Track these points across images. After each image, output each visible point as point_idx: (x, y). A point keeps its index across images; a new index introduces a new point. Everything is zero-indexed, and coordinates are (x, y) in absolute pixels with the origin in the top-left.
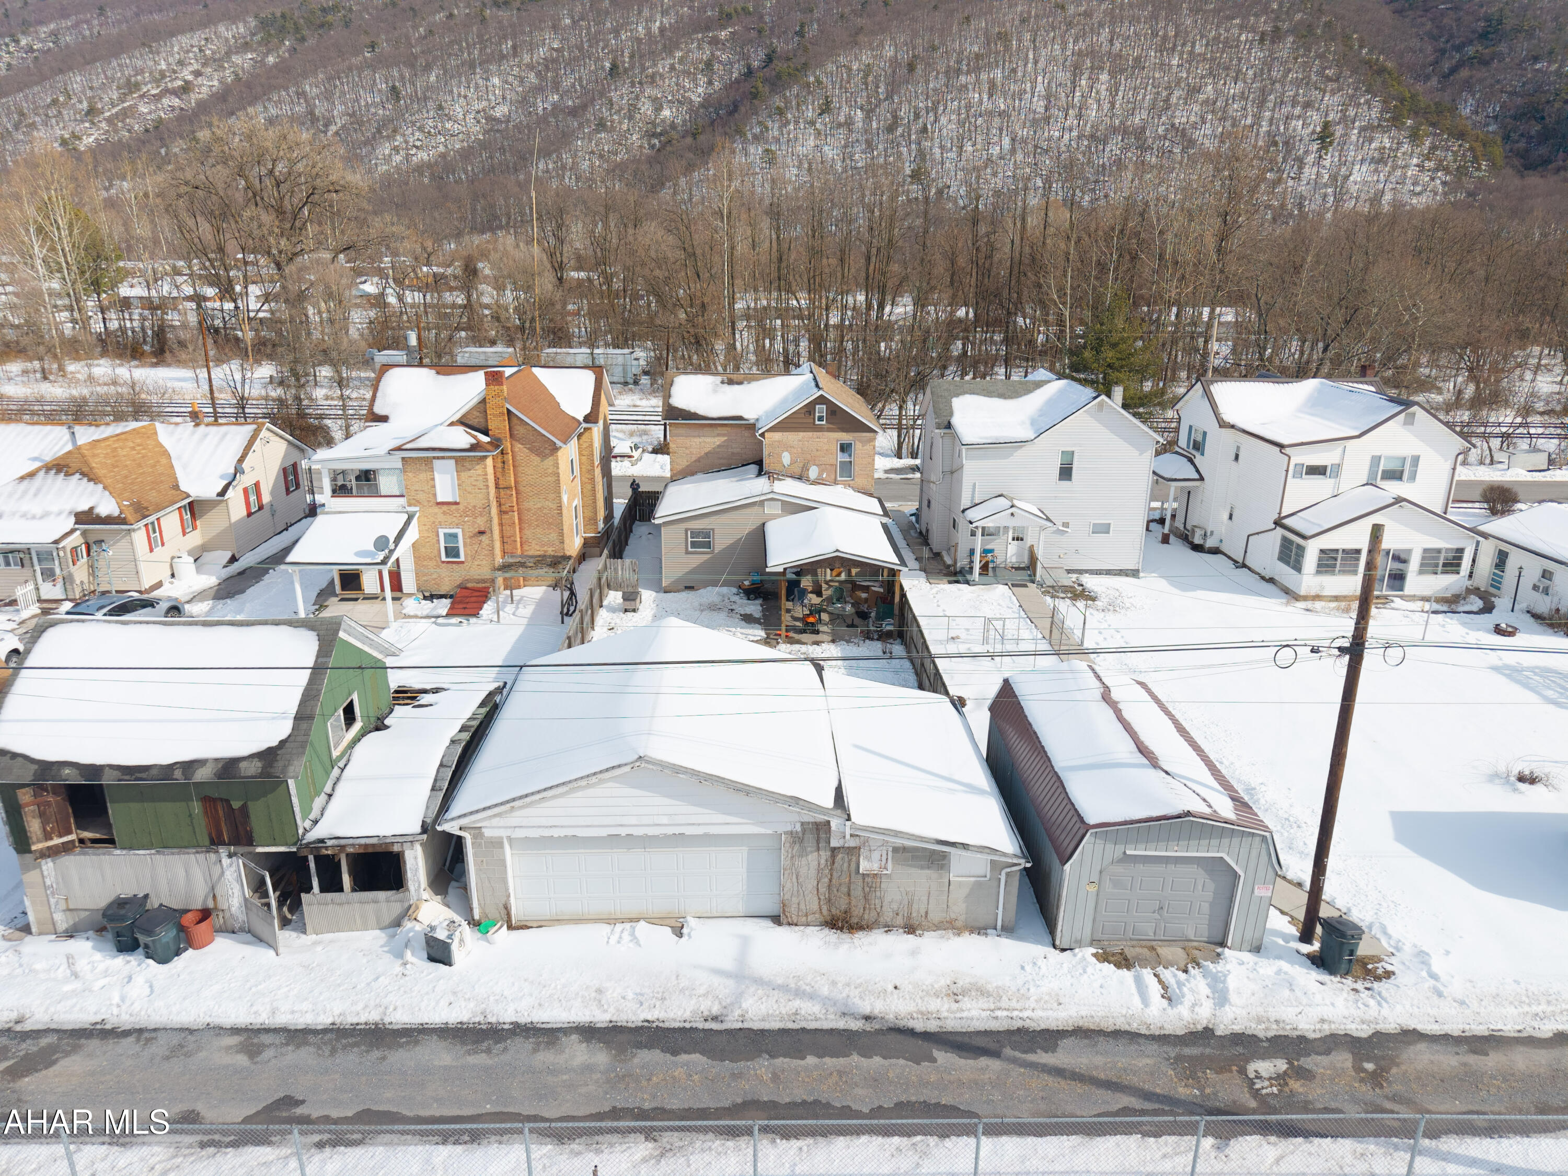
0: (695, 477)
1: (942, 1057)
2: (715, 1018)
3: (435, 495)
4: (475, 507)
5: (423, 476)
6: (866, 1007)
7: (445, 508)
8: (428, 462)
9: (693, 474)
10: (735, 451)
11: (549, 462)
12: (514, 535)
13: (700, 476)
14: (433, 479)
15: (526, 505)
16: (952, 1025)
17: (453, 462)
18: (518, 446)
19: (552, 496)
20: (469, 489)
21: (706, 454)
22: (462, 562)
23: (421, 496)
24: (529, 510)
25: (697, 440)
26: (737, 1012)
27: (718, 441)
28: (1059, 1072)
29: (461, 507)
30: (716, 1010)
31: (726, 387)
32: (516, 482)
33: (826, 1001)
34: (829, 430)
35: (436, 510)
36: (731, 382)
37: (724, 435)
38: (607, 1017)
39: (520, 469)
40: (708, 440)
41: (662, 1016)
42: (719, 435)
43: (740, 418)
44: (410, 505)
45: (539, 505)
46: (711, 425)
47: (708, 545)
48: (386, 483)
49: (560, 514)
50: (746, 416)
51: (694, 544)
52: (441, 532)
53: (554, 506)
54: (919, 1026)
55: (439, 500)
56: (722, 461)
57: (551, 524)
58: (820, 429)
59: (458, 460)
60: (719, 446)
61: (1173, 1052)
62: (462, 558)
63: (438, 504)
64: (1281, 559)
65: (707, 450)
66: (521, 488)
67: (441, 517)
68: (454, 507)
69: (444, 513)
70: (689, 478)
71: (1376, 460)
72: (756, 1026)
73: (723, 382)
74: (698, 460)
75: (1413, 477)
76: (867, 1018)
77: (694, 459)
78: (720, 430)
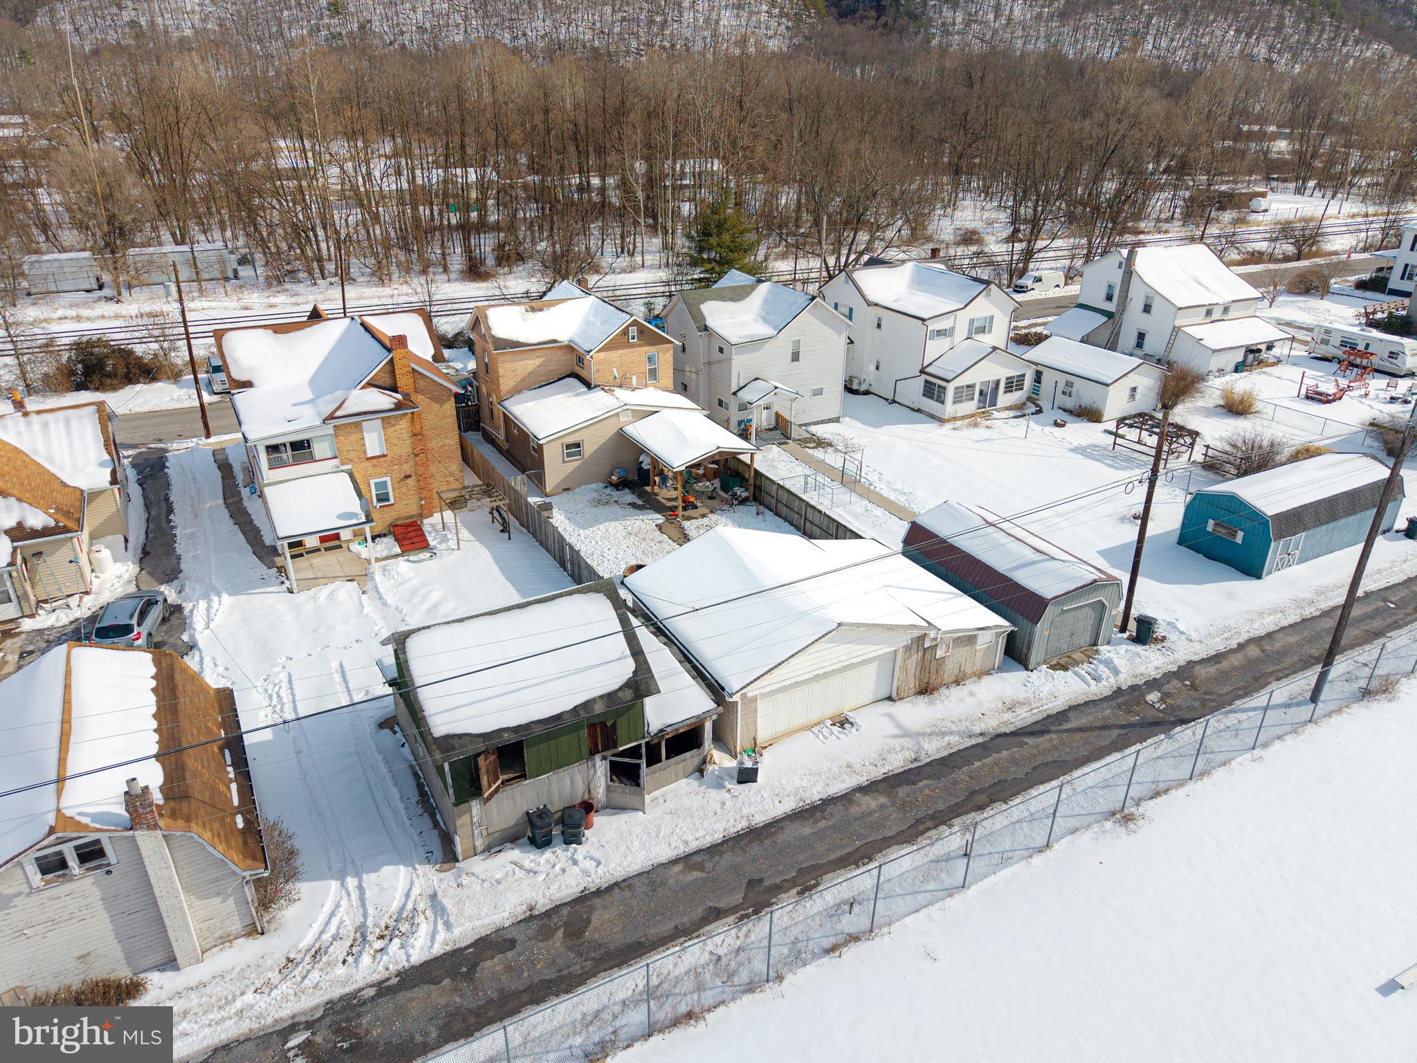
1: (1029, 740)
2: (915, 760)
3: (365, 452)
4: (400, 456)
5: (353, 437)
6: (977, 730)
7: (374, 461)
8: (358, 425)
9: (519, 392)
10: (551, 368)
13: (527, 394)
14: (363, 438)
16: (1020, 725)
17: (379, 421)
19: (451, 434)
20: (395, 441)
21: (529, 374)
22: (392, 505)
23: (353, 455)
25: (521, 363)
26: (924, 753)
27: (538, 361)
28: (1080, 730)
29: (388, 458)
30: (913, 756)
31: (532, 315)
32: (421, 428)
33: (959, 733)
34: (640, 346)
35: (367, 464)
36: (533, 310)
37: (541, 357)
38: (865, 779)
40: (530, 362)
41: (891, 768)
42: (538, 357)
43: (555, 341)
44: (343, 464)
46: (532, 350)
47: (579, 453)
48: (320, 449)
50: (559, 339)
51: (569, 455)
52: (372, 482)
54: (1007, 730)
55: (369, 455)
56: (544, 378)
57: (451, 458)
58: (633, 346)
59: (382, 419)
60: (539, 366)
61: (1114, 703)
62: (392, 501)
63: (368, 459)
64: (924, 395)
65: (529, 371)
67: (371, 470)
68: (382, 459)
69: (374, 466)
71: (972, 321)
72: (938, 757)
73: (527, 311)
74: (523, 380)
75: (990, 331)
76: (981, 734)
77: (519, 379)
78: (539, 353)
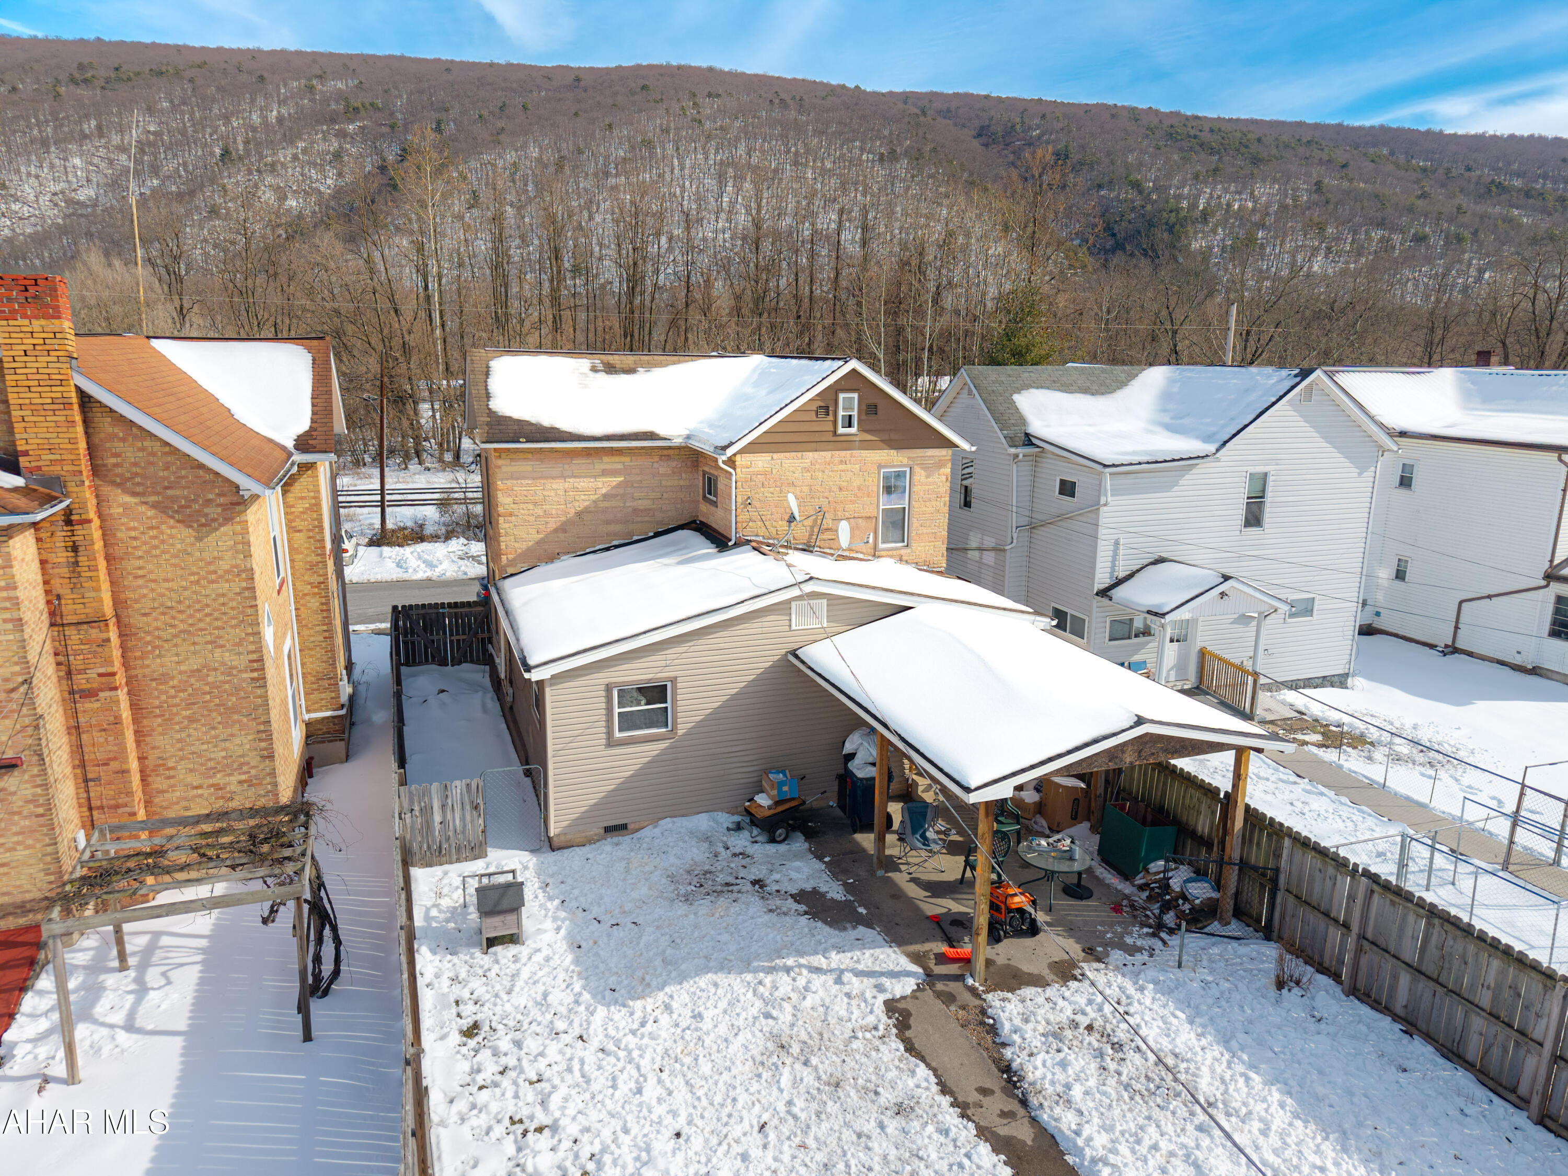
0: (557, 565)
9: (551, 558)
10: (643, 504)
11: (223, 537)
12: (121, 755)
13: (569, 562)
15: (153, 665)
18: (120, 500)
19: (237, 633)
21: (579, 514)
24: (163, 679)
25: (559, 485)
27: (605, 485)
31: (604, 378)
32: (118, 603)
34: (865, 445)
36: (611, 368)
39: (130, 565)
40: (583, 483)
42: (605, 473)
43: (651, 436)
45: (194, 663)
46: (588, 452)
47: (660, 719)
49: (261, 681)
50: (661, 432)
51: (628, 722)
53: (242, 661)
56: (613, 528)
57: (234, 710)
58: (846, 444)
60: (606, 497)
65: (580, 505)
66: (137, 621)
70: (543, 569)
73: (594, 369)
74: (562, 528)
77: (552, 525)
78: (608, 462)
